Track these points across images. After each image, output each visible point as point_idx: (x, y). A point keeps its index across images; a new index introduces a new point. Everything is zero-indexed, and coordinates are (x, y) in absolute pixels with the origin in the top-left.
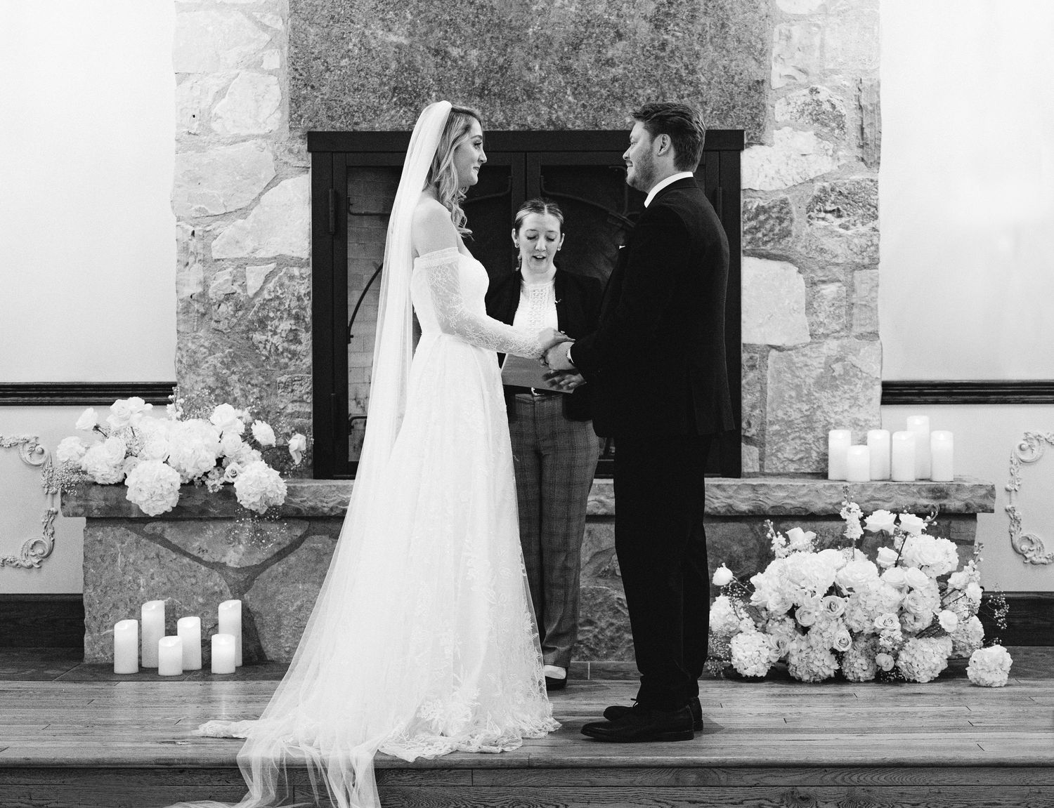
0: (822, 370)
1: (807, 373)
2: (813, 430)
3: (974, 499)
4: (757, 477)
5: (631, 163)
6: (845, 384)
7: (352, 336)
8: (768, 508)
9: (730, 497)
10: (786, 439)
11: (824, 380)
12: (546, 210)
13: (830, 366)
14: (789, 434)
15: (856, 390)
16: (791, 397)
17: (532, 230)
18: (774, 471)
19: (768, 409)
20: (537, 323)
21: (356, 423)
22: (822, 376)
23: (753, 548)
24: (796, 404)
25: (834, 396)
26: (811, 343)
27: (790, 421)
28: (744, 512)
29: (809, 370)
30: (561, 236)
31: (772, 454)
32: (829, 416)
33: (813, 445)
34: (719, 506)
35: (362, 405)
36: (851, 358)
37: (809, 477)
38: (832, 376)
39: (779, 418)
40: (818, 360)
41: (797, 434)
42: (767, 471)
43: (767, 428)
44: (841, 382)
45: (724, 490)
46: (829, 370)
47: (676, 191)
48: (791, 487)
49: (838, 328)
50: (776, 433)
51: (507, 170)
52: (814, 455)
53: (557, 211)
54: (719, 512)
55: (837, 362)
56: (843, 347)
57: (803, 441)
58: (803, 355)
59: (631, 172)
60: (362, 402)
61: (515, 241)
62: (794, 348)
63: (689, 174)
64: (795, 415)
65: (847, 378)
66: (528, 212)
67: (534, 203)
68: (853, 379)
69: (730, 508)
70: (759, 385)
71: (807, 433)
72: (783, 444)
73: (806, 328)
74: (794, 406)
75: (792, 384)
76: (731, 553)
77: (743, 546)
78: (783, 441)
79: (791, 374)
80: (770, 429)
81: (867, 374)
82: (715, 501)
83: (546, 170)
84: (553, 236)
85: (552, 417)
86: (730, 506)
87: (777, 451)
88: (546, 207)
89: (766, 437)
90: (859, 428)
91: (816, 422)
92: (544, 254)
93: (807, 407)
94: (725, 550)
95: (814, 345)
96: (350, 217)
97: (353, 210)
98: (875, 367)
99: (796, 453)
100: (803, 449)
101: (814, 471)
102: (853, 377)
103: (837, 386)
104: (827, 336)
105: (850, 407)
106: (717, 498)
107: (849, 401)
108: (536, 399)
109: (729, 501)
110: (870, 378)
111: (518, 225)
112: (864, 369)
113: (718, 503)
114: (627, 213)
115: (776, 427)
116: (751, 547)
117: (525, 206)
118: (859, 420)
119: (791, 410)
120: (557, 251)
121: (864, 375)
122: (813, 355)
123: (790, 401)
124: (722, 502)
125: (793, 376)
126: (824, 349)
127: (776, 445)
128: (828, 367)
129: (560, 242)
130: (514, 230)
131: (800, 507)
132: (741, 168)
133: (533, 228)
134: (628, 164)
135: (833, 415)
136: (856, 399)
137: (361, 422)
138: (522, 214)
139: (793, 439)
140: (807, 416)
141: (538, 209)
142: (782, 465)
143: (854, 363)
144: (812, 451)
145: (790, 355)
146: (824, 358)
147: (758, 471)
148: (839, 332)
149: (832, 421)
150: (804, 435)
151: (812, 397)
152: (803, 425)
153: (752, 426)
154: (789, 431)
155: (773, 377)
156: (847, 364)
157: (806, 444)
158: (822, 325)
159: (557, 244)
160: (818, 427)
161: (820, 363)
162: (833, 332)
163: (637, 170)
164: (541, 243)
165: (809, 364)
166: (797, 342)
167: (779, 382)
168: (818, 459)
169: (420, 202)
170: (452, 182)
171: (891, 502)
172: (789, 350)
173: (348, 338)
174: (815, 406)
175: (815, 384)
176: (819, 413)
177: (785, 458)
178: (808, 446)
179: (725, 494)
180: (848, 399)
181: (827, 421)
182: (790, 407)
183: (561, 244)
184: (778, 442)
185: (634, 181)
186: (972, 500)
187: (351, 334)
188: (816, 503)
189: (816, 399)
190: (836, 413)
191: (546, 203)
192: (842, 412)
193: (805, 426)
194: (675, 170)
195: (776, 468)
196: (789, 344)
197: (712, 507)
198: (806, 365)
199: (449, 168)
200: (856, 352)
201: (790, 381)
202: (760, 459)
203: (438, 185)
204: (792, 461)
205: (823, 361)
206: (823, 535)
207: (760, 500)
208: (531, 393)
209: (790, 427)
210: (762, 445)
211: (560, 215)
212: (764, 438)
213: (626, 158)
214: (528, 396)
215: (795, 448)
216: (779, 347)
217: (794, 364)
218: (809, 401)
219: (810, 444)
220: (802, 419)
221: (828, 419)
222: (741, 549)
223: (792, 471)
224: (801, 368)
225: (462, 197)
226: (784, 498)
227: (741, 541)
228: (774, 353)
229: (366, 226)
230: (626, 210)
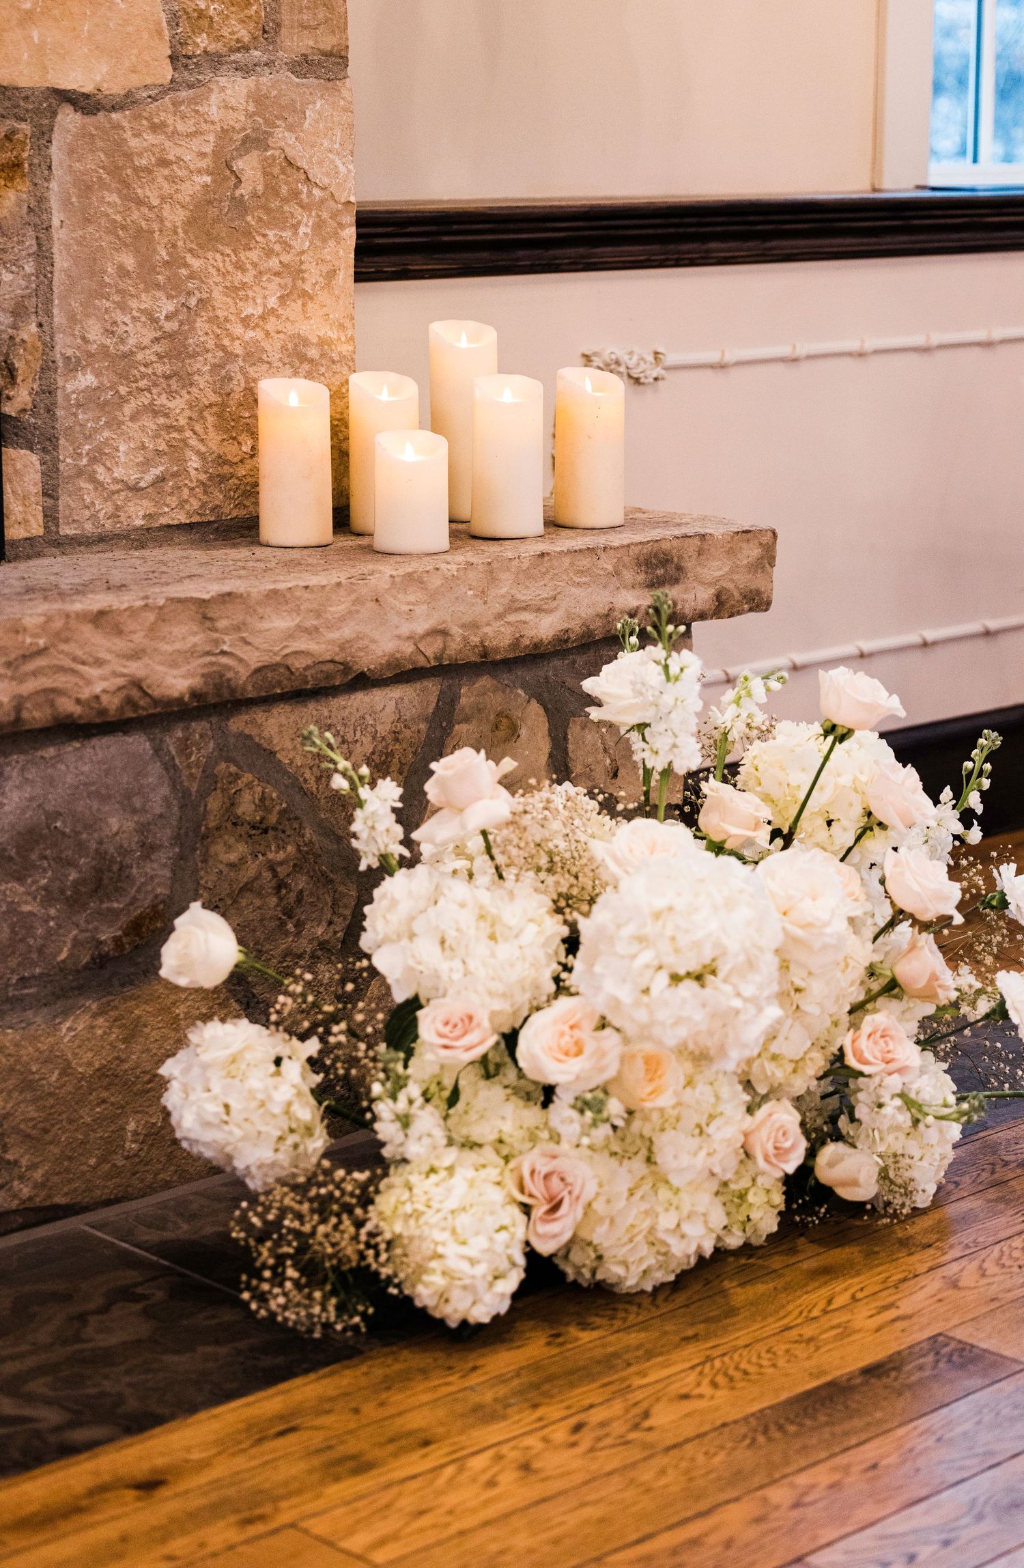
0: (208, 179)
1: (167, 188)
2: (187, 380)
3: (736, 577)
4: (39, 555)
6: (268, 225)
8: (244, 673)
9: (136, 655)
10: (115, 418)
11: (213, 212)
13: (229, 167)
14: (123, 400)
15: (299, 244)
16: (122, 272)
18: (89, 527)
19: (59, 317)
22: (205, 201)
23: (161, 816)
24: (137, 297)
25: (240, 267)
26: (174, 85)
27: (125, 356)
28: (179, 701)
29: (172, 179)
31: (80, 473)
32: (229, 335)
33: (188, 434)
34: (104, 691)
36: (284, 138)
37: (181, 537)
38: (233, 198)
39: (93, 348)
40: (196, 144)
41: (145, 399)
42: (67, 530)
43: (60, 383)
44: (260, 219)
45: (119, 631)
46: (226, 179)
48: (307, 595)
49: (244, 34)
50: (90, 398)
52: (194, 463)
54: (103, 712)
55: (247, 152)
56: (259, 99)
57: (161, 420)
58: (156, 128)
62: (125, 102)
64: (138, 335)
65: (275, 204)
68: (286, 208)
69: (135, 693)
70: (31, 233)
71: (171, 394)
72: (106, 434)
73: (160, 33)
74: (133, 304)
75: (124, 228)
76: (101, 843)
77: (134, 811)
78: (108, 425)
79: (119, 191)
80: (69, 388)
81: (323, 189)
82: (92, 672)
86: (137, 684)
87: (93, 460)
89: (60, 413)
90: (306, 366)
91: (193, 356)
93: (169, 306)
94: (84, 836)
95: (184, 94)
98: (342, 169)
99: (146, 464)
100: (163, 447)
101: (196, 519)
102: (285, 200)
103: (248, 234)
104: (215, 61)
105: (282, 299)
106: (99, 663)
107: (277, 280)
109: (136, 668)
110: (332, 203)
112: (317, 174)
113: (104, 679)
115: (87, 380)
116: (158, 811)
118: (306, 342)
119: (127, 319)
121: (316, 191)
122: (181, 127)
123: (122, 286)
124: (115, 674)
125: (124, 198)
126: (212, 107)
127: (88, 438)
128: (224, 168)
131: (332, 661)
135: (238, 330)
136: (297, 273)
139: (133, 418)
140: (170, 336)
142: (109, 508)
143: (291, 153)
144: (189, 454)
145: (118, 127)
146: (212, 138)
147: (41, 532)
148: (246, 48)
149: (238, 349)
150: (163, 400)
151: (184, 272)
152: (160, 369)
153: (19, 380)
154: (123, 390)
155: (66, 203)
156: (273, 157)
157: (169, 428)
158: (205, 23)
160: (199, 372)
161: (203, 155)
162: (233, 50)
165: (171, 157)
166: (135, 81)
167: (88, 221)
168: (203, 477)
171: (556, 608)
172: (114, 108)
174: (193, 302)
175: (190, 222)
176: (201, 324)
177: (116, 481)
178: (175, 435)
179: (120, 644)
180: (277, 274)
181: (223, 348)
182: (123, 307)
184: (95, 430)
186: (732, 580)
188: (373, 641)
189: (191, 277)
190: (246, 321)
192: (262, 317)
193: (167, 369)
195: (94, 517)
196: (115, 88)
197: (85, 694)
198: (163, 163)
200: (292, 114)
201: (118, 218)
202: (45, 494)
204: (135, 489)
205: (208, 149)
206: (350, 737)
207: (223, 653)
209: (124, 376)
210: (46, 443)
212: (54, 418)
215: (143, 447)
216: (87, 96)
217: (129, 156)
218: (175, 287)
219: (180, 430)
220: (157, 348)
221: (226, 342)
222: (130, 825)
223: (139, 522)
224: (148, 170)
226: (290, 635)
227: (128, 796)
228: (68, 119)
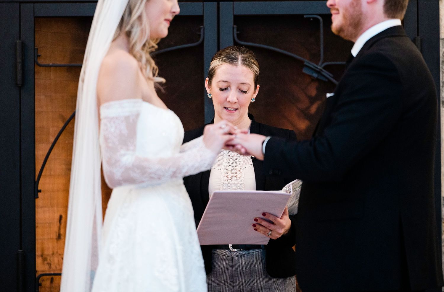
5: (338, 10)
7: (40, 191)
12: (240, 61)
17: (224, 82)
20: (234, 178)
21: (43, 280)
30: (256, 87)
35: (48, 261)
47: (386, 39)
51: (199, 19)
53: (251, 62)
59: (337, 21)
60: (48, 258)
61: (208, 90)
63: (397, 22)
66: (221, 63)
67: (229, 54)
83: (238, 19)
84: (245, 88)
85: (251, 274)
88: (240, 57)
92: (236, 106)
96: (37, 68)
97: (40, 61)
108: (234, 254)
111: (211, 75)
114: (323, 63)
117: (219, 56)
120: (251, 103)
129: (254, 93)
130: (207, 79)
132: (440, 17)
133: (225, 80)
134: (333, 12)
137: (47, 279)
138: (215, 63)
141: (231, 60)
159: (251, 95)
163: (345, 17)
164: (233, 95)
169: (110, 51)
170: (142, 32)
173: (36, 192)
183: (255, 96)
185: (341, 30)
187: (39, 189)
191: (240, 53)
194: (385, 17)
199: (140, 18)
203: (129, 34)
208: (229, 249)
211: (255, 67)
213: (331, 5)
214: (225, 251)
225: (153, 47)
229: (52, 77)
230: (322, 60)
